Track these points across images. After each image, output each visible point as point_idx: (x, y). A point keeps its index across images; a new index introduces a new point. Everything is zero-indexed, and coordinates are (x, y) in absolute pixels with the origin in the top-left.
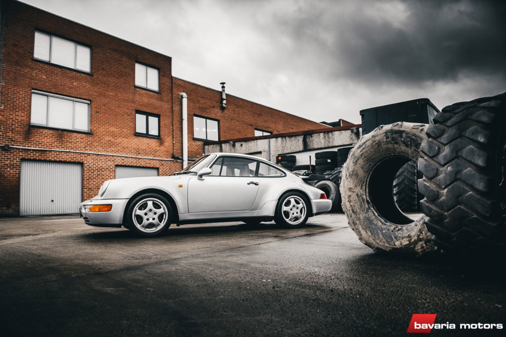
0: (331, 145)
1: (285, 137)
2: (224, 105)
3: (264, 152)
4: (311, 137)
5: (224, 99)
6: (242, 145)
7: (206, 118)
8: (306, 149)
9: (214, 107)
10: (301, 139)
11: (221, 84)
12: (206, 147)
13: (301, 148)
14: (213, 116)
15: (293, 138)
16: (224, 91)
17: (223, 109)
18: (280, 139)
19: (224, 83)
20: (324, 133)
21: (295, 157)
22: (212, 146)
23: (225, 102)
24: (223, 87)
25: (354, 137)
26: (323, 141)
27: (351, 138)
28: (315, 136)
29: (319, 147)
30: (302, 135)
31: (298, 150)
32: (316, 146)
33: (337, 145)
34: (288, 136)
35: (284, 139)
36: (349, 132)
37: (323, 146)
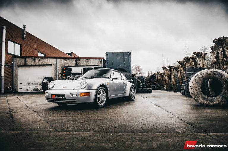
0: (89, 65)
1: (66, 59)
2: (25, 37)
3: (54, 65)
4: (80, 60)
5: (25, 34)
6: (40, 60)
7: (15, 42)
8: (77, 65)
9: (19, 37)
10: (74, 60)
11: (23, 25)
12: (15, 59)
13: (74, 65)
14: (18, 42)
15: (70, 60)
16: (25, 29)
17: (23, 39)
18: (63, 59)
19: (25, 25)
20: (86, 59)
21: (71, 68)
22: (19, 58)
23: (25, 35)
24: (24, 27)
25: (99, 62)
26: (85, 63)
27: (98, 63)
28: (81, 60)
29: (83, 65)
30: (75, 59)
31: (73, 66)
32: (82, 65)
33: (92, 65)
34: (68, 59)
35: (65, 60)
36: (97, 60)
37: (85, 65)
